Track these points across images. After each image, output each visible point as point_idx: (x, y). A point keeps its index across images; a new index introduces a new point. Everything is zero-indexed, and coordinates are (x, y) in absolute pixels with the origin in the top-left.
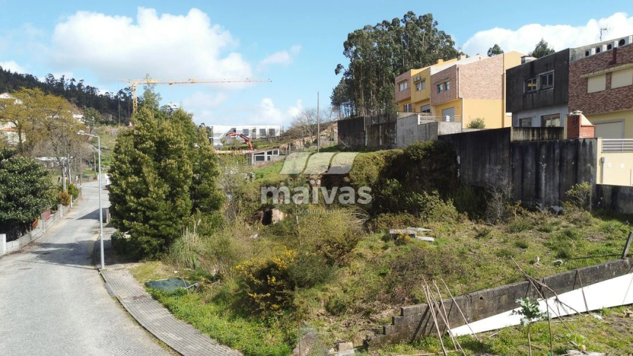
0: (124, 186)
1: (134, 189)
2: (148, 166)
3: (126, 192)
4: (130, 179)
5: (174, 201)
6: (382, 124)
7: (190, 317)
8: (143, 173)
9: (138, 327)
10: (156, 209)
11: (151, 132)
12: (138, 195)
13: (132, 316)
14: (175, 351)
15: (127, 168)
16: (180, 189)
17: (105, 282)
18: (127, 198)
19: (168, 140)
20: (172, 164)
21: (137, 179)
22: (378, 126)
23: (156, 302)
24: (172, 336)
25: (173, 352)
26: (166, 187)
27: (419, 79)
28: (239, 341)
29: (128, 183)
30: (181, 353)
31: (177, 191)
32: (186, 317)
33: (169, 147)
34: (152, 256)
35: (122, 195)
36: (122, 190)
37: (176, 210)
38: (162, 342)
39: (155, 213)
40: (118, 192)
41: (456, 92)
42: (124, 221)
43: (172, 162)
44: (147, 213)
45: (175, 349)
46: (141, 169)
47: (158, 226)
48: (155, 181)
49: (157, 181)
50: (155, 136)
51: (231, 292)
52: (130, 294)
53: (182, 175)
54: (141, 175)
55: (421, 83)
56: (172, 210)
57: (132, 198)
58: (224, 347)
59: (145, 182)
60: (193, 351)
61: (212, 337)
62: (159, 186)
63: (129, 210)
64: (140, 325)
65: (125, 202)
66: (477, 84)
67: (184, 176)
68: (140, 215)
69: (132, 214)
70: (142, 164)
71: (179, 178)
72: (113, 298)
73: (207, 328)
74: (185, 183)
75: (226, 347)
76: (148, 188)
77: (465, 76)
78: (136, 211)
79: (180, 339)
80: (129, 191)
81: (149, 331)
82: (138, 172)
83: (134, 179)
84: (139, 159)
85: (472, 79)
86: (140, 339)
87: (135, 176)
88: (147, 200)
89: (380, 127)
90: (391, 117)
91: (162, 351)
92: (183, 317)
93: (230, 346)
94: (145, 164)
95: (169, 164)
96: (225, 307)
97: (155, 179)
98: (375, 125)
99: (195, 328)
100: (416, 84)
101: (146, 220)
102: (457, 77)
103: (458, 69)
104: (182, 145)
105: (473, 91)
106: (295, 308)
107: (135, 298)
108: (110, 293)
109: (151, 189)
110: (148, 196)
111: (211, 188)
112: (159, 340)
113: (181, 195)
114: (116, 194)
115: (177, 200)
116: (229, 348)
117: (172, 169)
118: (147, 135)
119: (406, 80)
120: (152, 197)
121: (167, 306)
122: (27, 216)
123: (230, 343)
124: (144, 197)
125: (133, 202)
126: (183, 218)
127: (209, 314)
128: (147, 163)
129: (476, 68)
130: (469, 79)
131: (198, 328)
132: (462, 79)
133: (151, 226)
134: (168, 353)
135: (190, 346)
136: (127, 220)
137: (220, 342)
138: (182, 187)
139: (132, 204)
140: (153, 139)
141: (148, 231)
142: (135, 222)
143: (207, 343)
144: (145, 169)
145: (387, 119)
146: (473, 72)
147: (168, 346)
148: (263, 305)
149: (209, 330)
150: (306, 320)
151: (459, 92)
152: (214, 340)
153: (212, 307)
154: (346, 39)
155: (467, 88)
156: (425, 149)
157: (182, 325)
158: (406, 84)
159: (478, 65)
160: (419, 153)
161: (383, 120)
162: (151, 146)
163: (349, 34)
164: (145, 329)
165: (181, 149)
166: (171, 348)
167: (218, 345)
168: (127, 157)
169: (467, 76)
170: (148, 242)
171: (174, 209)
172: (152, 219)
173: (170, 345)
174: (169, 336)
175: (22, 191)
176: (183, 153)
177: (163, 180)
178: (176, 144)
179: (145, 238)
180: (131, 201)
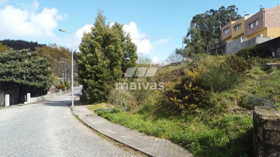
0: (85, 59)
1: (90, 61)
2: (98, 49)
3: (85, 62)
4: (88, 55)
5: (112, 70)
6: (217, 48)
7: (123, 121)
8: (95, 53)
9: (86, 127)
10: (102, 73)
11: (101, 32)
12: (92, 65)
13: (83, 122)
14: (111, 138)
15: (87, 49)
16: (116, 62)
17: (72, 110)
18: (86, 66)
19: (110, 35)
20: (111, 48)
21: (92, 55)
22: (215, 49)
23: (100, 117)
24: (110, 131)
25: (110, 140)
26: (108, 61)
27: (237, 24)
28: (165, 132)
29: (87, 57)
30: (116, 139)
31: (114, 63)
32: (120, 122)
33: (110, 39)
34: (100, 101)
35: (83, 64)
36: (84, 62)
37: (113, 74)
38: (102, 133)
39: (101, 75)
40: (81, 63)
41: (263, 24)
42: (84, 79)
43: (112, 47)
44: (97, 75)
45: (111, 137)
46: (94, 50)
47: (103, 83)
48: (102, 57)
49: (103, 57)
50: (103, 33)
51: (152, 105)
52: (85, 114)
53: (117, 54)
54: (94, 53)
55: (238, 27)
56: (111, 75)
57: (89, 65)
58: (151, 138)
59: (96, 57)
60: (126, 139)
61: (141, 132)
62: (104, 59)
63: (87, 73)
64: (87, 126)
65: (85, 69)
66: (277, 19)
67: (118, 55)
68: (93, 76)
69: (88, 75)
70: (95, 47)
71: (115, 56)
72: (74, 116)
73: (136, 127)
74: (119, 60)
75: (154, 137)
76: (98, 60)
77: (269, 15)
78: (91, 73)
79: (115, 132)
80: (87, 62)
81: (92, 128)
82: (93, 52)
83: (90, 55)
84: (94, 45)
85: (273, 16)
86: (86, 133)
87: (91, 53)
88: (97, 67)
89: (216, 50)
90: (222, 44)
91: (101, 139)
92: (118, 121)
93: (157, 136)
94: (97, 48)
95: (110, 48)
96: (148, 114)
97: (102, 56)
98: (213, 49)
99: (127, 127)
100: (235, 28)
101: (96, 79)
102: (264, 16)
103: (264, 12)
104: (118, 38)
105: (274, 23)
106: (212, 105)
107: (87, 115)
108: (73, 114)
109: (99, 60)
110: (97, 65)
111: (133, 64)
112: (99, 132)
113: (116, 66)
114: (81, 64)
115: (114, 69)
116: (156, 138)
117: (112, 51)
118: (98, 33)
119: (228, 28)
120: (100, 65)
121: (106, 118)
122: (39, 84)
123: (157, 134)
124: (95, 65)
125: (90, 68)
126: (117, 79)
127: (136, 119)
128: (97, 47)
129: (276, 10)
130: (271, 17)
131: (129, 127)
132: (267, 17)
133: (99, 83)
134: (106, 140)
135: (123, 136)
136: (86, 79)
137: (148, 134)
138: (117, 62)
139: (88, 69)
140: (101, 35)
141: (97, 86)
142: (90, 80)
143: (137, 135)
144: (96, 50)
145: (220, 45)
146: (274, 12)
147: (106, 136)
148: (182, 107)
149: (137, 128)
150: (225, 113)
151: (265, 24)
152: (142, 133)
153: (138, 116)
154: (192, 19)
155: (270, 22)
156: (250, 51)
157: (117, 126)
158: (228, 30)
159: (277, 8)
160: (246, 53)
161: (218, 46)
162: (100, 38)
163: (193, 17)
164: (90, 127)
165: (117, 40)
166: (108, 137)
167: (146, 136)
168: (87, 44)
169: (270, 15)
170: (97, 92)
171: (112, 74)
172: (100, 79)
173: (107, 135)
174: (107, 130)
175: (38, 71)
176: (118, 43)
177: (107, 57)
178: (114, 37)
179: (96, 90)
180: (88, 67)
